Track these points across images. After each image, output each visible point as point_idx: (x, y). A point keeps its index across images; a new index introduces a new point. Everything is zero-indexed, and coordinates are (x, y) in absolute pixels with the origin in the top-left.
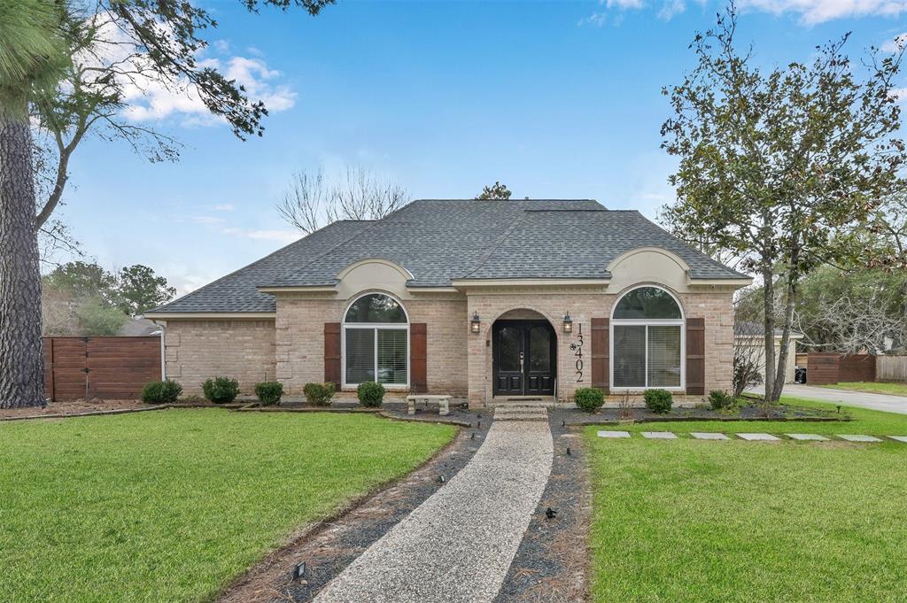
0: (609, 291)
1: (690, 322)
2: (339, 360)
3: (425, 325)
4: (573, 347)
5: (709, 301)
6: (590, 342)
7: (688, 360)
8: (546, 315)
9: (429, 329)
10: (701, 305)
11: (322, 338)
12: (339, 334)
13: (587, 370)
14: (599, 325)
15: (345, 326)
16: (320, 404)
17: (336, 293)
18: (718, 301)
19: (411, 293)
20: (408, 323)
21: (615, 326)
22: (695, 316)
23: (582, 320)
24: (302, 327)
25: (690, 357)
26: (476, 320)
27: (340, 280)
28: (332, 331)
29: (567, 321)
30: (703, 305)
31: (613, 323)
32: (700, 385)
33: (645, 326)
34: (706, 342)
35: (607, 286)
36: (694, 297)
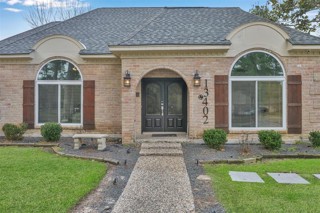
0: (228, 55)
1: (290, 78)
2: (33, 106)
3: (94, 82)
4: (201, 97)
5: (305, 62)
6: (214, 93)
7: (289, 107)
8: (180, 73)
9: (97, 84)
10: (298, 66)
11: (21, 91)
12: (33, 88)
13: (212, 115)
14: (220, 81)
16: (15, 139)
17: (31, 59)
18: (312, 62)
19: (84, 59)
20: (82, 80)
21: (232, 82)
22: (294, 74)
23: (208, 77)
24: (8, 83)
25: (290, 104)
26: (128, 77)
27: (34, 50)
28: (28, 86)
29: (197, 77)
30: (300, 65)
31: (231, 79)
32: (298, 126)
33: (255, 82)
34: (303, 93)
35: (226, 51)
36: (293, 59)
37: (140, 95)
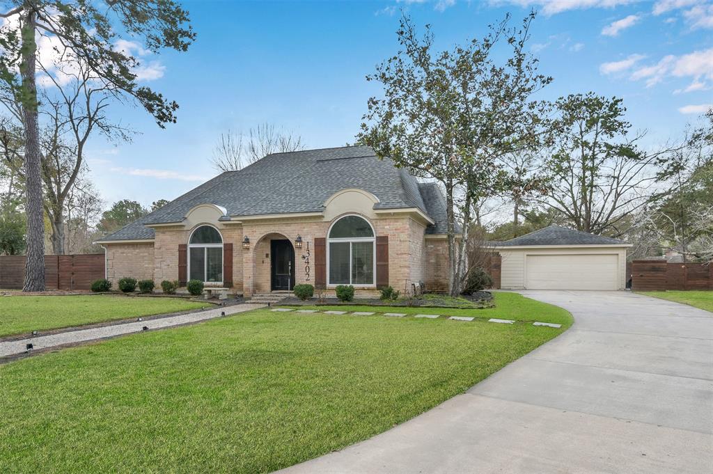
0: (324, 220)
1: (379, 239)
2: (186, 267)
3: (232, 244)
4: (304, 257)
5: (392, 223)
6: (314, 254)
7: (377, 265)
8: (287, 237)
9: (234, 247)
10: (386, 227)
11: (177, 254)
12: (186, 251)
13: (312, 272)
14: (320, 243)
15: (190, 246)
16: (169, 293)
17: (184, 226)
18: (398, 223)
19: (224, 224)
20: (223, 243)
21: (330, 243)
22: (382, 235)
23: (309, 240)
24: (168, 247)
25: (379, 263)
26: (247, 241)
27: (186, 218)
28: (182, 249)
29: (299, 240)
30: (387, 227)
31: (329, 241)
32: (386, 283)
33: (349, 243)
34: (390, 252)
35: (323, 217)
36: (381, 221)
37: (270, 256)
